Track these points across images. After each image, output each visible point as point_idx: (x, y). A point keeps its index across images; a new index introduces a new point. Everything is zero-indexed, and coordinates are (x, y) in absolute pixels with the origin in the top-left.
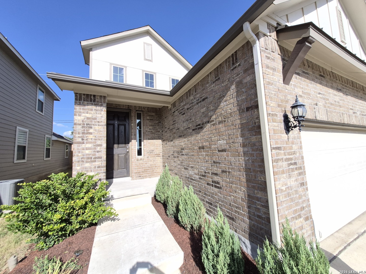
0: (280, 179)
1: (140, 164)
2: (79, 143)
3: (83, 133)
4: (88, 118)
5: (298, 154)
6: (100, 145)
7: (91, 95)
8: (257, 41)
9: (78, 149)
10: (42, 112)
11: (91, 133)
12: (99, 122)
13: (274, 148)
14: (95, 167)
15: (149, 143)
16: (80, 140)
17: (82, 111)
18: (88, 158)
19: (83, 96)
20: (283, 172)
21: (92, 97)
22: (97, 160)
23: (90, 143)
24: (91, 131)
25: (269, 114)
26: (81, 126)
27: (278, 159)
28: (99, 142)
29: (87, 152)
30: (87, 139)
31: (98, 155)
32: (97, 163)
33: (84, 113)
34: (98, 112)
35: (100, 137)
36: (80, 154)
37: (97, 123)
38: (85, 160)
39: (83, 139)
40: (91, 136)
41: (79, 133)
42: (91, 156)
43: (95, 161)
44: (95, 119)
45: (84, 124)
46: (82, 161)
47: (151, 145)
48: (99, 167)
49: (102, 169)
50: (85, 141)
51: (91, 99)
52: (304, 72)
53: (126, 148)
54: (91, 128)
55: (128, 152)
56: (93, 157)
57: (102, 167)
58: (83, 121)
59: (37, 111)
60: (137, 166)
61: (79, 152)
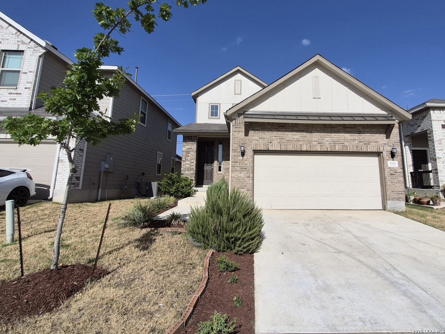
0: (234, 173)
1: (219, 177)
2: (184, 161)
3: (186, 156)
4: (188, 148)
5: (248, 165)
6: (193, 163)
7: (190, 136)
8: (231, 123)
9: (183, 164)
10: (170, 139)
11: (189, 156)
12: (193, 150)
13: (233, 162)
14: (190, 174)
15: (226, 163)
16: (184, 159)
17: (186, 145)
18: (187, 169)
19: (186, 137)
20: (237, 171)
21: (190, 137)
22: (191, 170)
23: (189, 161)
24: (189, 155)
25: (232, 150)
26: (185, 153)
27: (235, 166)
28: (192, 161)
29: (187, 166)
30: (187, 159)
31: (192, 167)
32: (191, 172)
33: (186, 146)
34: (193, 145)
35: (193, 158)
36: (184, 167)
37: (192, 151)
38: (186, 170)
39: (185, 159)
40: (189, 158)
41: (184, 156)
42: (189, 168)
43: (190, 171)
44: (191, 149)
45: (186, 152)
46: (185, 170)
47: (228, 164)
48: (192, 174)
49: (194, 175)
50: (187, 160)
51: (190, 138)
52: (262, 128)
53: (212, 166)
54: (189, 153)
55: (213, 169)
56: (190, 168)
57: (193, 174)
58: (186, 150)
59: (167, 139)
60: (217, 178)
61: (184, 166)
